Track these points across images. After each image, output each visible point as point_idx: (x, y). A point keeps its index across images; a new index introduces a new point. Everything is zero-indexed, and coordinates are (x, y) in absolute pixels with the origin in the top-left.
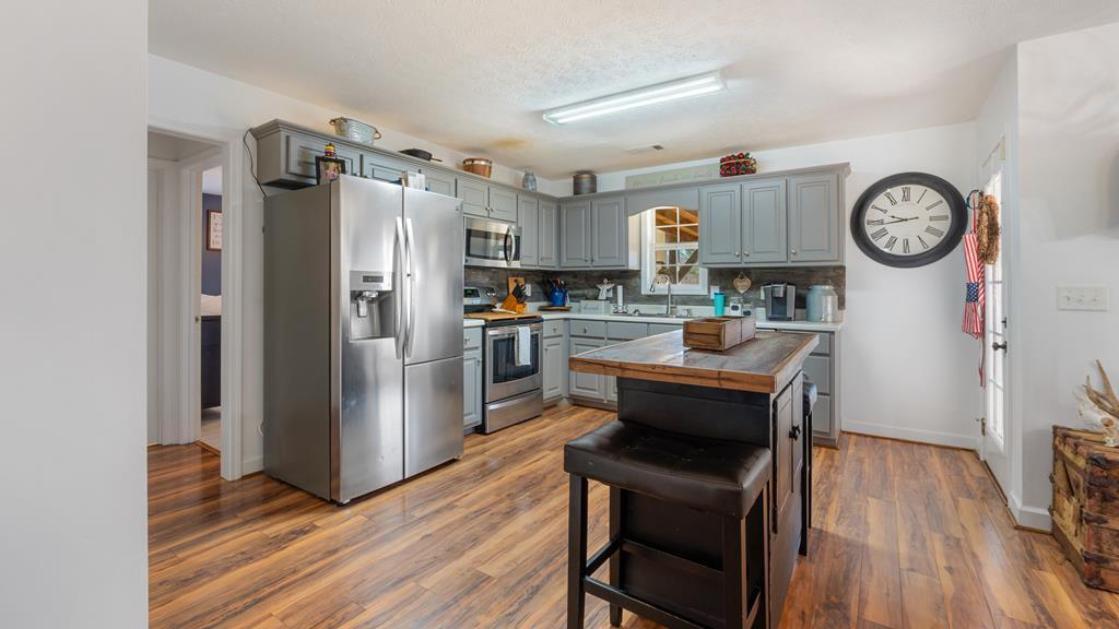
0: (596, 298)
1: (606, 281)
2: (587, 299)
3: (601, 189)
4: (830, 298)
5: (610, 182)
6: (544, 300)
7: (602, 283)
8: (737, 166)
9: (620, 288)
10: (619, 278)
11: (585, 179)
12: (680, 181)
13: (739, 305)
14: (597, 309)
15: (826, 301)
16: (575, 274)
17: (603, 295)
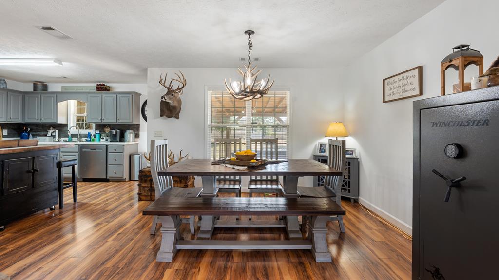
0: (46, 135)
1: (52, 128)
2: (41, 136)
3: (50, 90)
4: (131, 135)
5: (54, 88)
6: (19, 137)
7: (50, 129)
8: (102, 88)
9: (57, 131)
10: (58, 127)
11: (40, 86)
12: (84, 91)
13: (104, 138)
14: (45, 140)
15: (130, 136)
16: (37, 125)
17: (49, 134)
